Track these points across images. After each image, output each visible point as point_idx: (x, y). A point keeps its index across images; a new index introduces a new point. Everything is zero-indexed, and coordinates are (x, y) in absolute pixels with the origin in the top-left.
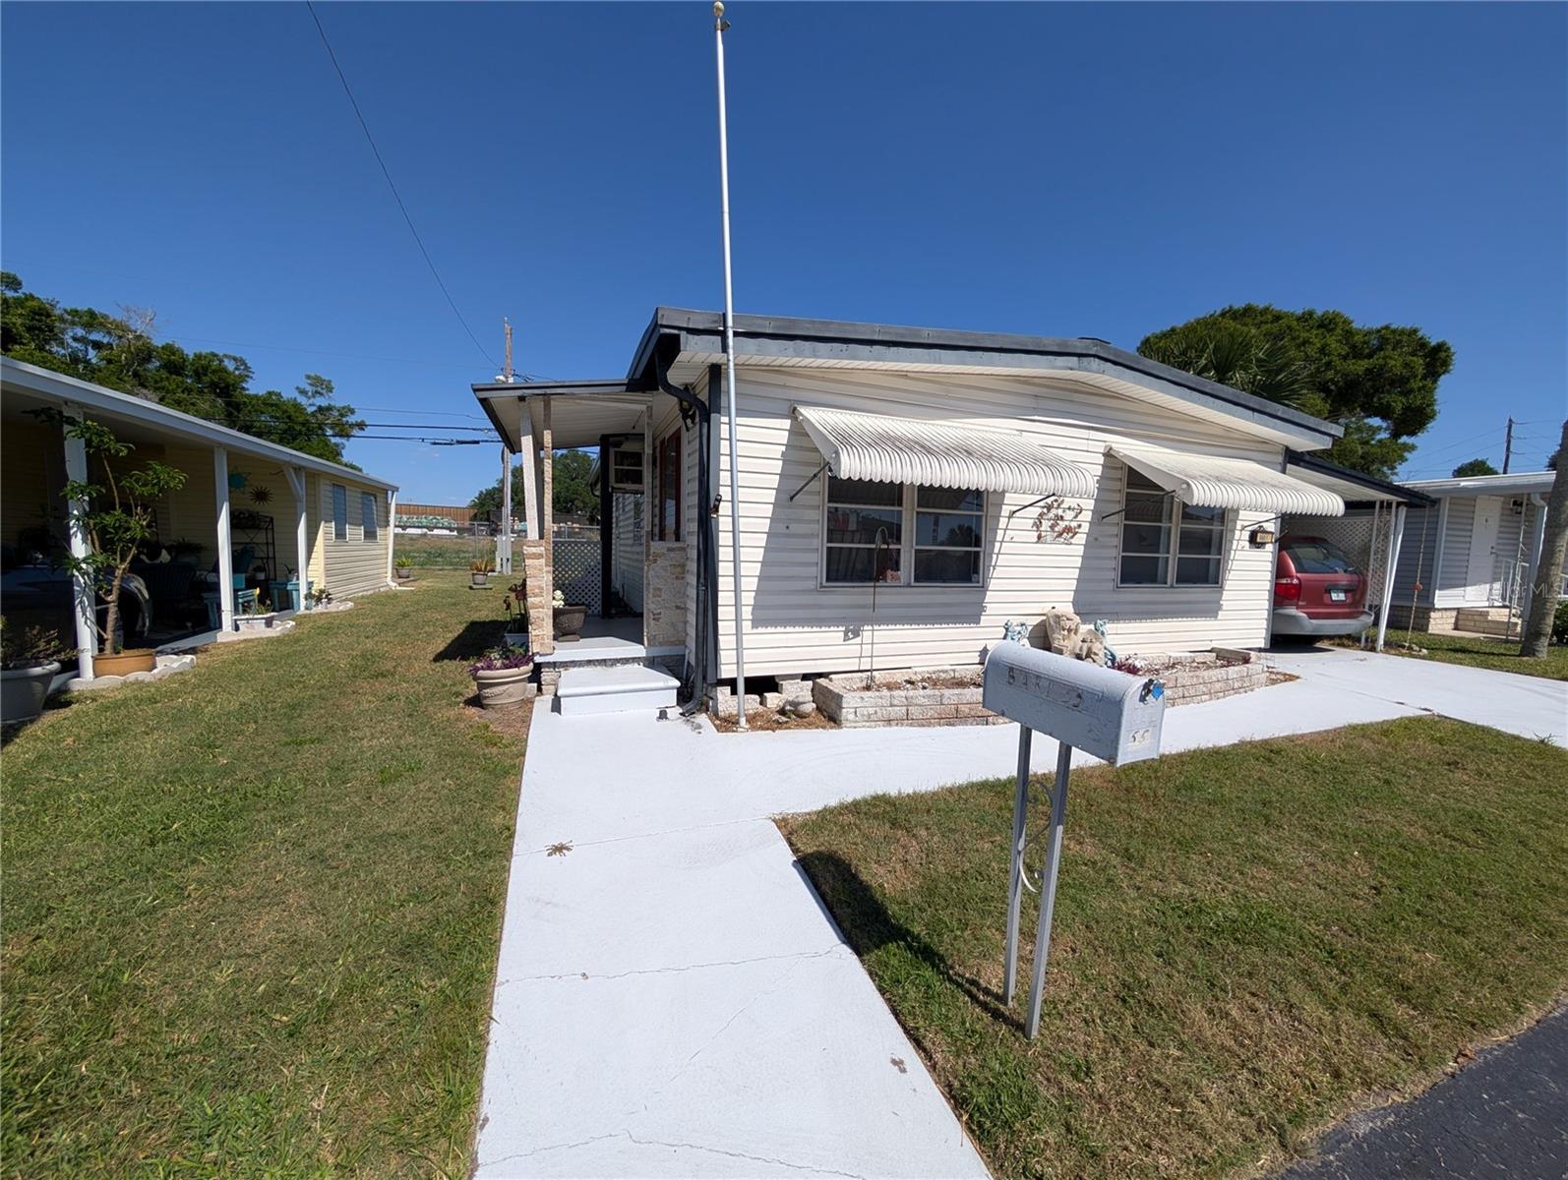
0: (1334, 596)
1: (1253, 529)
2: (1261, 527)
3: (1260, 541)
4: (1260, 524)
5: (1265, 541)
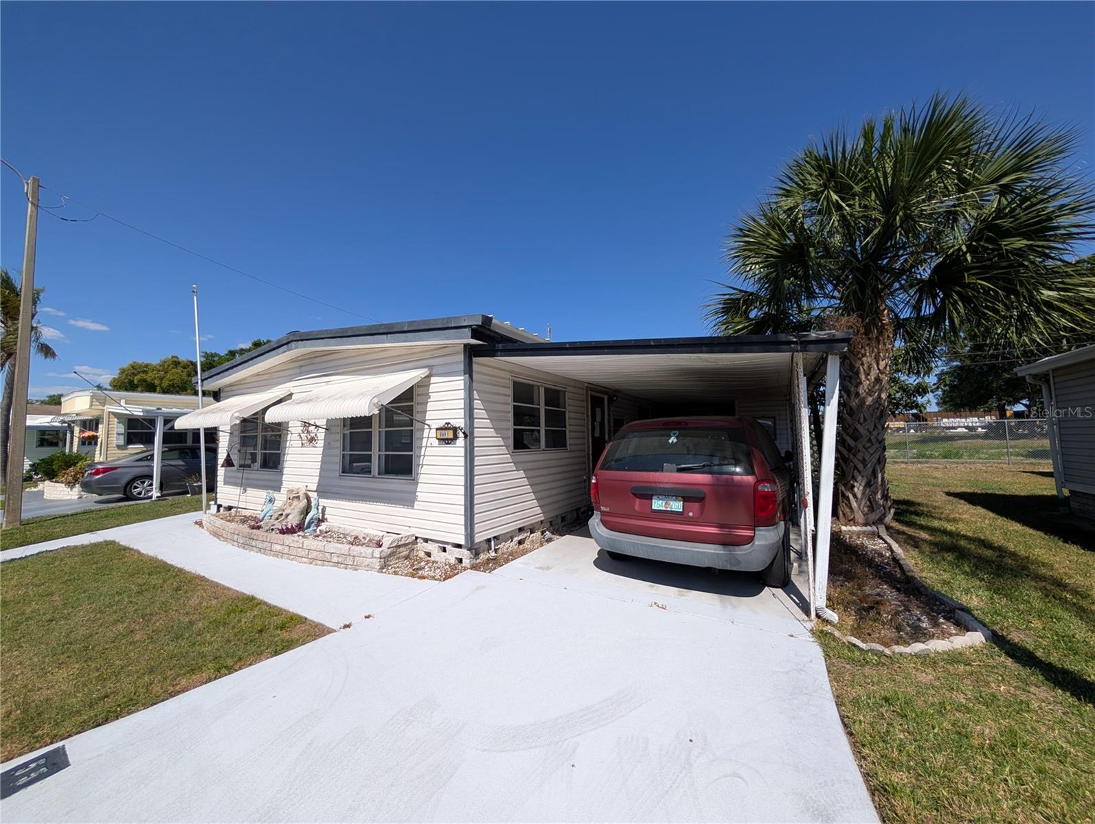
0: (658, 504)
1: (437, 427)
2: (448, 424)
3: (442, 437)
4: (448, 421)
5: (446, 437)
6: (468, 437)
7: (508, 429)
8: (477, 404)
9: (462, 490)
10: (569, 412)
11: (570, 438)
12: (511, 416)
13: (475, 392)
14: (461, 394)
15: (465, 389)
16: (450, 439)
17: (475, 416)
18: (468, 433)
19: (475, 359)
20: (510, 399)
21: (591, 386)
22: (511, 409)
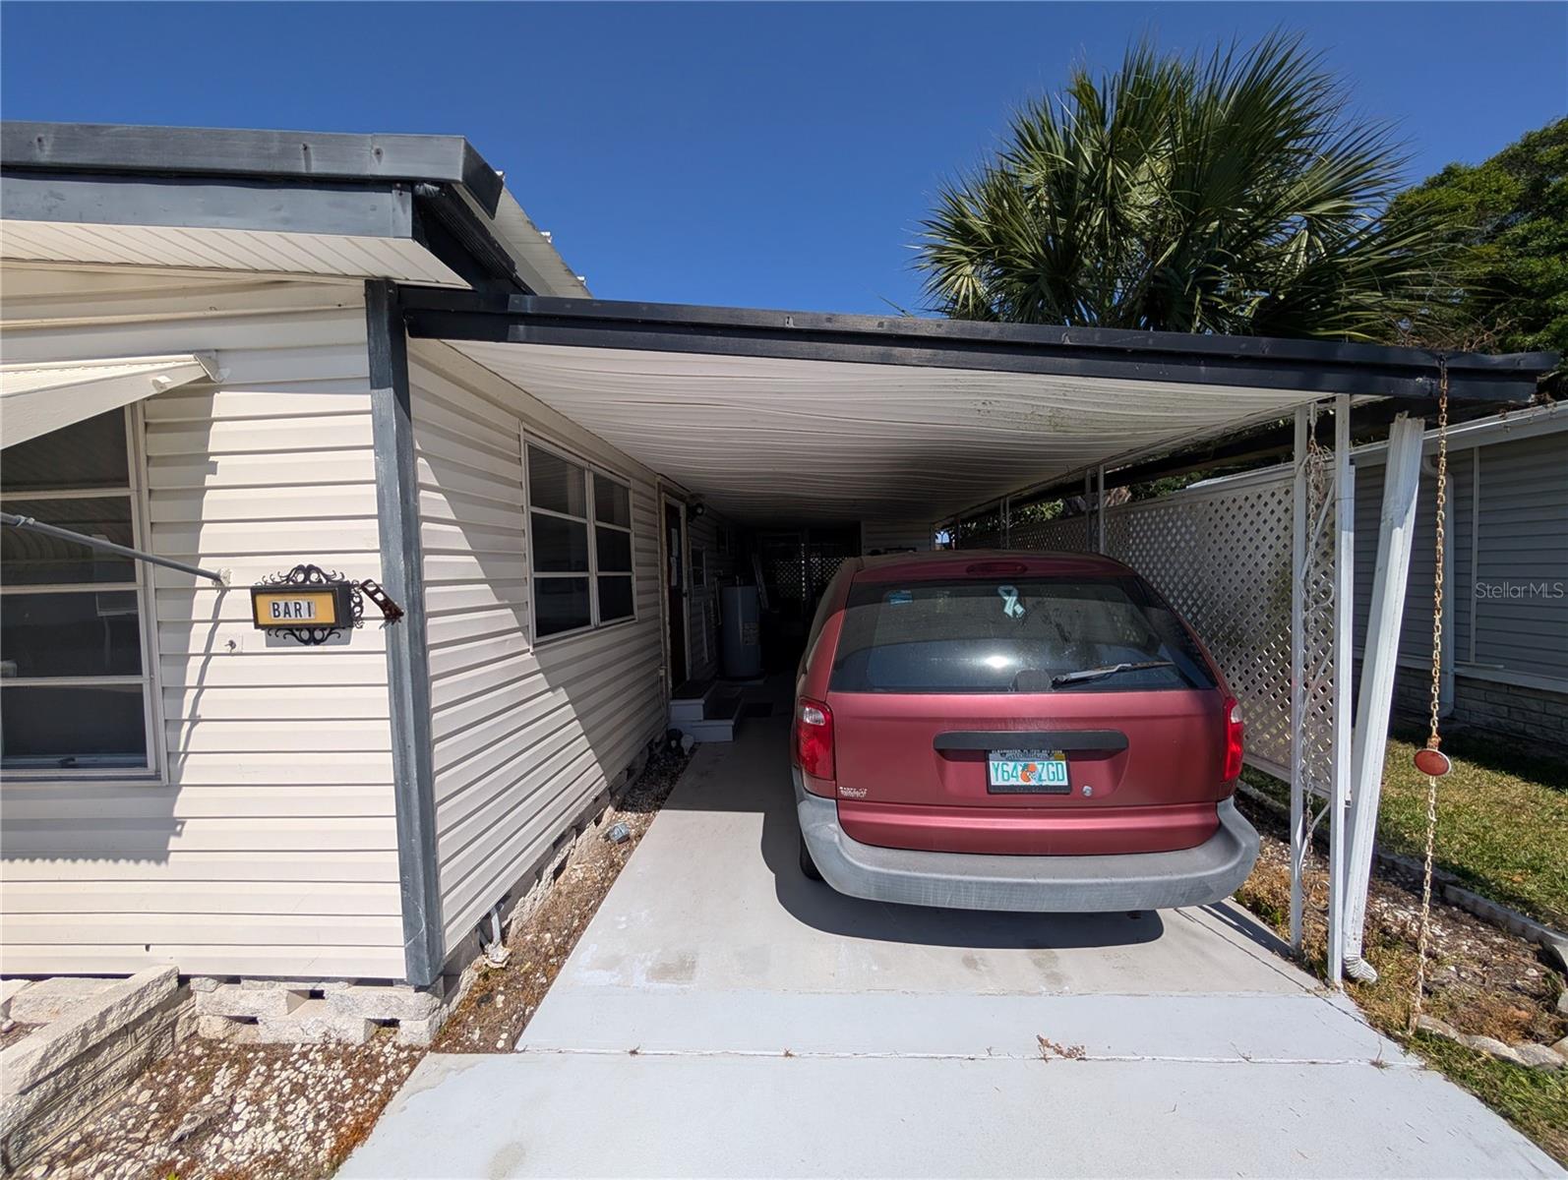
0: (1005, 772)
1: (256, 580)
2: (308, 570)
3: (282, 620)
4: (306, 561)
5: (304, 618)
6: (404, 619)
7: (518, 582)
8: (432, 502)
9: (386, 800)
10: (636, 536)
11: (638, 593)
12: (526, 543)
13: (421, 461)
14: (366, 464)
15: (378, 447)
16: (322, 627)
17: (425, 544)
18: (401, 603)
19: (416, 346)
20: (523, 496)
21: (666, 483)
22: (525, 523)
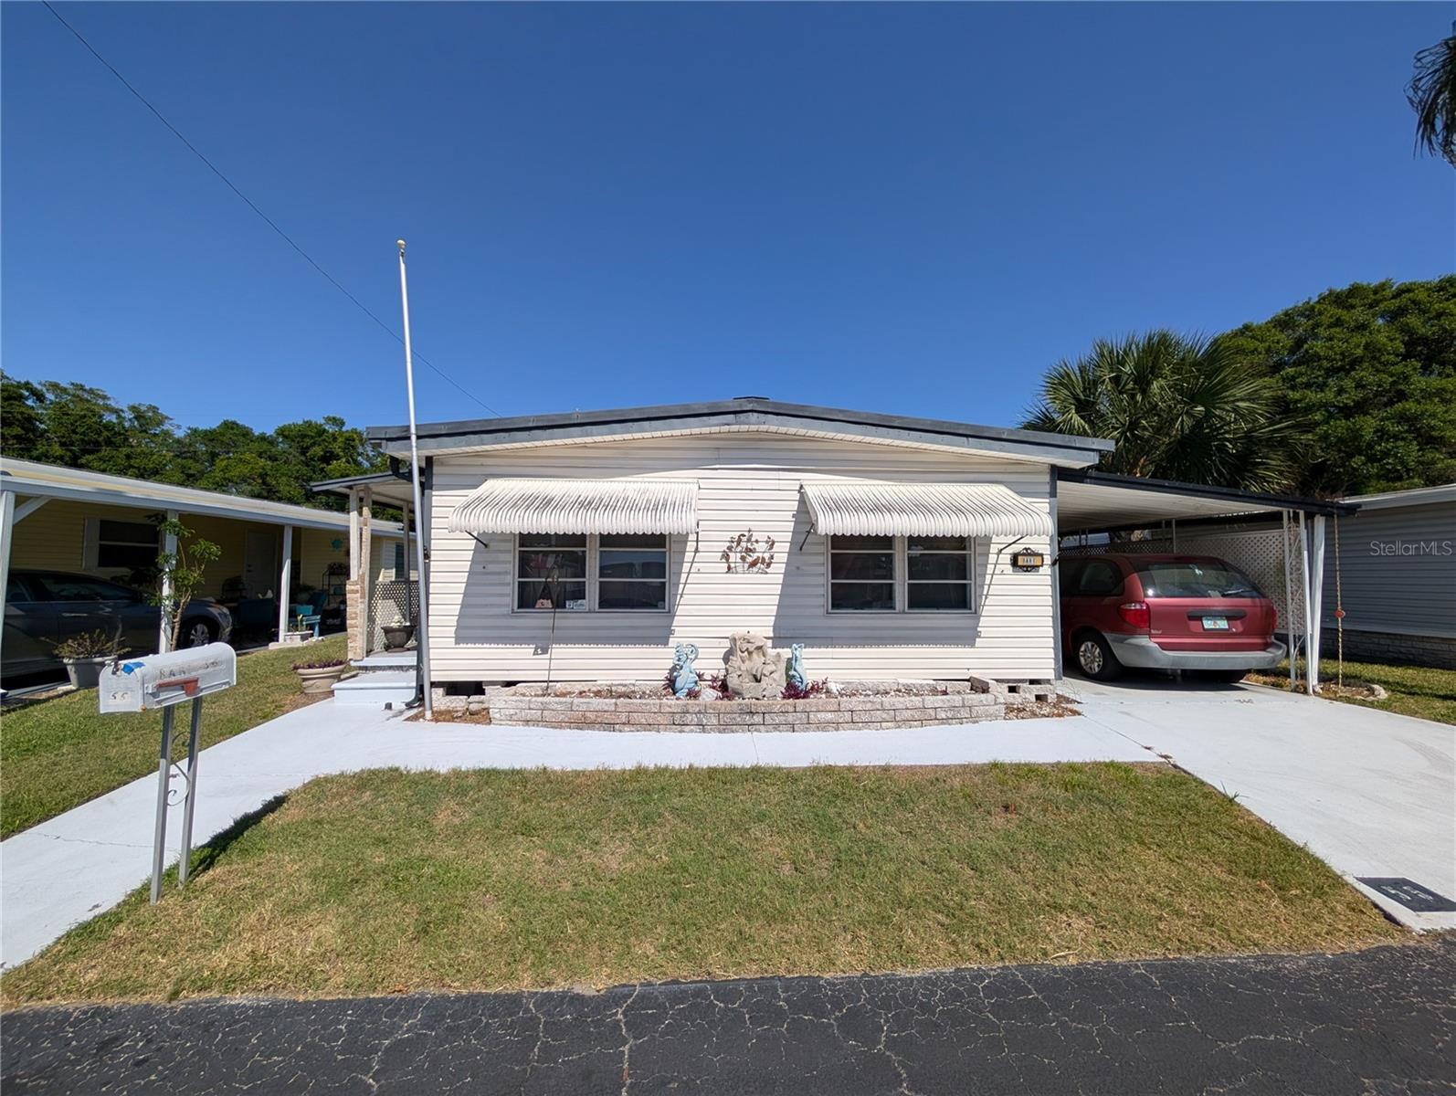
0: (1208, 624)
1: (1012, 552)
2: (1028, 549)
4: (1027, 546)
5: (1026, 564)
15: (1050, 513)
